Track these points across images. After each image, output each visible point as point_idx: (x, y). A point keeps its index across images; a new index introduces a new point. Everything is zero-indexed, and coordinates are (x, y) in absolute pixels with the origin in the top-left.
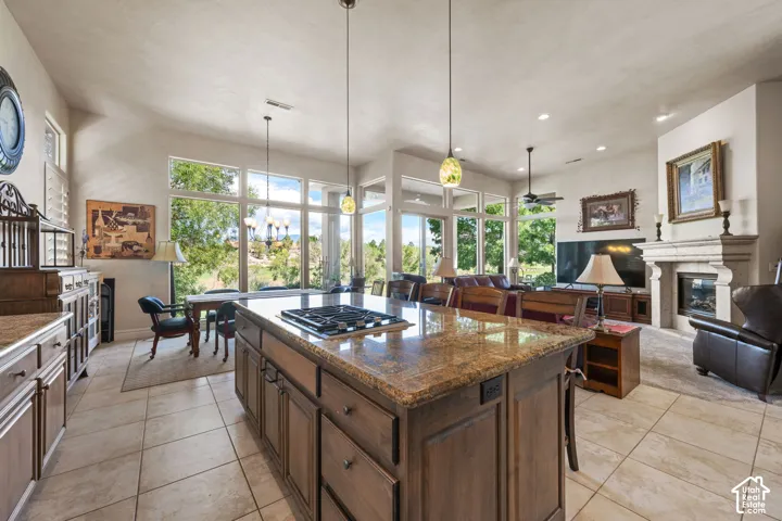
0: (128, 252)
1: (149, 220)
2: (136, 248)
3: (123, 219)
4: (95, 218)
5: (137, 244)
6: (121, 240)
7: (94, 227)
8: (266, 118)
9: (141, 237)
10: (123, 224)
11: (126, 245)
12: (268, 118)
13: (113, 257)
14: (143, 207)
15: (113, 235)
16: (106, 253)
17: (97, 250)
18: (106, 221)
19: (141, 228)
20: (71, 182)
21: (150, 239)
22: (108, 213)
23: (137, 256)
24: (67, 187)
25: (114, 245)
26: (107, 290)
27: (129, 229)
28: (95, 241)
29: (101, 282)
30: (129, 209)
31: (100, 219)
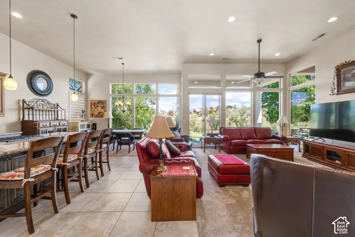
1: (105, 105)
2: (101, 114)
7: (92, 108)
8: (122, 64)
10: (98, 106)
11: (99, 113)
13: (96, 117)
14: (103, 101)
15: (96, 110)
16: (94, 115)
17: (93, 115)
18: (94, 106)
19: (103, 108)
20: (87, 95)
21: (105, 111)
22: (95, 103)
23: (102, 116)
24: (84, 97)
25: (96, 113)
26: (94, 127)
27: (100, 108)
28: (92, 112)
29: (91, 124)
30: (100, 102)
31: (93, 106)
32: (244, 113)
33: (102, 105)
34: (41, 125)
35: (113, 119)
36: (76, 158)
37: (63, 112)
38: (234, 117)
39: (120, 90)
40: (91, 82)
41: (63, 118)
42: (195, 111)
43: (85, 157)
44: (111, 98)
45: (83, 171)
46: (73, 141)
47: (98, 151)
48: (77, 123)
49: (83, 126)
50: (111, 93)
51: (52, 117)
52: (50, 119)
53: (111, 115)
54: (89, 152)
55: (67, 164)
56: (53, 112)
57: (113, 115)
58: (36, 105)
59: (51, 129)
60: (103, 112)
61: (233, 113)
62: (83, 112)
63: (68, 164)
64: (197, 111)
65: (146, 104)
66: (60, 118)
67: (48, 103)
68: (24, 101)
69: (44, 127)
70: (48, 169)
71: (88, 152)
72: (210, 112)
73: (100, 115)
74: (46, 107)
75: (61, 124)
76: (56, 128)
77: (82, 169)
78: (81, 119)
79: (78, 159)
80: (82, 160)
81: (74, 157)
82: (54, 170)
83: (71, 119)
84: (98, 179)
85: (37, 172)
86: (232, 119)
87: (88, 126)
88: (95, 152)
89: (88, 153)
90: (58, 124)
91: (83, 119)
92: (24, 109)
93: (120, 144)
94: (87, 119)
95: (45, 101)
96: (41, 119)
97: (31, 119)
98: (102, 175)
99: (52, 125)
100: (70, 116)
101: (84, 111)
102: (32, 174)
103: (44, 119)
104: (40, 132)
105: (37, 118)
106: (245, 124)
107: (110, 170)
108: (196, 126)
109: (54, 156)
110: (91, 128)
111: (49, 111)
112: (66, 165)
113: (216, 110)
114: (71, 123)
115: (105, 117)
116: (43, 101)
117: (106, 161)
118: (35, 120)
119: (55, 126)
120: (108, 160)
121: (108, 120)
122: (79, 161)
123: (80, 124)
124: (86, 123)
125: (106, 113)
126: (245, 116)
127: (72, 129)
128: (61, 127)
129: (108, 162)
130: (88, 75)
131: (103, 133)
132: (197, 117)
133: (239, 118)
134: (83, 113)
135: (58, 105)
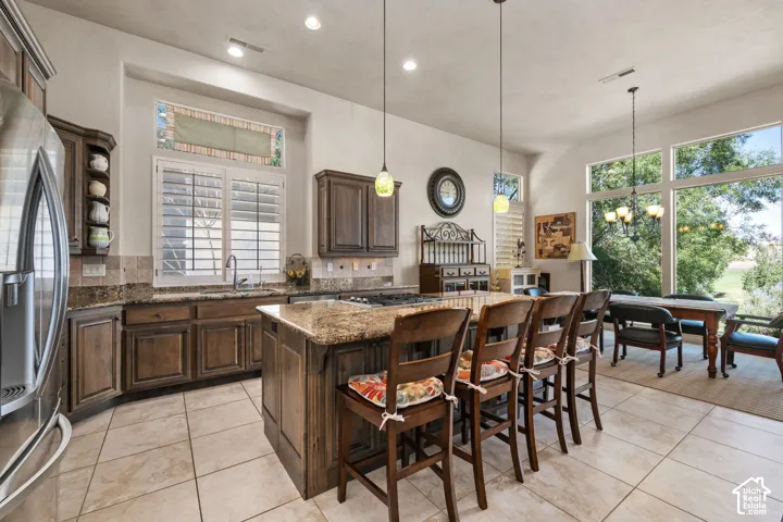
0: (557, 253)
1: (571, 225)
2: (563, 249)
3: (554, 228)
4: (539, 229)
5: (563, 246)
6: (553, 244)
7: (539, 235)
8: (630, 91)
9: (565, 240)
10: (554, 231)
11: (557, 247)
12: (632, 90)
13: (549, 257)
14: (566, 215)
15: (549, 240)
16: (545, 254)
17: (541, 252)
18: (545, 229)
19: (566, 233)
20: (528, 206)
21: (572, 241)
22: (546, 224)
23: (564, 256)
24: (522, 210)
25: (550, 247)
26: (544, 283)
27: (559, 234)
28: (540, 246)
29: (538, 275)
30: (559, 219)
31: (542, 229)
33: (565, 227)
34: (445, 275)
35: (594, 262)
36: (503, 372)
37: (482, 246)
39: (612, 179)
40: (538, 173)
41: (482, 261)
43: (526, 375)
44: (588, 206)
45: (522, 409)
46: (495, 323)
47: (564, 360)
48: (507, 271)
49: (519, 278)
50: (588, 190)
51: (463, 259)
52: (461, 261)
53: (590, 250)
54: (539, 359)
55: (479, 388)
56: (465, 248)
57: (594, 252)
58: (439, 235)
59: (462, 282)
60: (566, 244)
62: (520, 245)
63: (483, 391)
65: (715, 213)
66: (476, 260)
67: (457, 230)
68: (423, 228)
69: (451, 276)
70: (436, 395)
71: (535, 359)
73: (561, 252)
74: (453, 238)
75: (478, 273)
76: (471, 280)
77: (519, 401)
78: (516, 263)
79: (509, 377)
80: (518, 382)
81: (498, 370)
82: (449, 402)
83: (495, 262)
84: (565, 451)
85: (412, 398)
87: (531, 279)
88: (556, 361)
89: (536, 363)
90: (472, 274)
91: (520, 263)
92: (423, 242)
93: (623, 339)
94: (527, 263)
95: (453, 226)
96: (447, 261)
97: (432, 262)
98: (577, 440)
99: (462, 274)
100: (495, 256)
101: (523, 244)
102: (401, 401)
103: (452, 261)
104: (444, 288)
105: (441, 259)
107: (599, 427)
109: (447, 361)
110: (536, 285)
111: (459, 244)
112: (478, 392)
114: (497, 271)
115: (573, 257)
116: (450, 227)
117: (586, 393)
118: (437, 262)
119: (467, 276)
120: (592, 391)
121: (582, 264)
122: (510, 383)
123: (514, 273)
124: (525, 272)
125: (574, 246)
127: (498, 285)
128: (479, 279)
129: (592, 399)
130: (530, 158)
131: (579, 302)
134: (520, 247)
135: (473, 233)
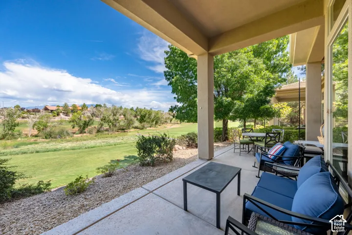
32: (116, 112)
38: (107, 117)
42: (46, 109)
61: (105, 113)
64: (50, 108)
72: (73, 111)
86: (104, 119)
106: (118, 124)
108: (48, 129)
113: (80, 108)
126: (118, 116)
132: (51, 117)
133: (111, 118)
